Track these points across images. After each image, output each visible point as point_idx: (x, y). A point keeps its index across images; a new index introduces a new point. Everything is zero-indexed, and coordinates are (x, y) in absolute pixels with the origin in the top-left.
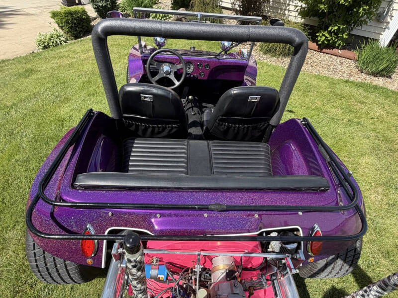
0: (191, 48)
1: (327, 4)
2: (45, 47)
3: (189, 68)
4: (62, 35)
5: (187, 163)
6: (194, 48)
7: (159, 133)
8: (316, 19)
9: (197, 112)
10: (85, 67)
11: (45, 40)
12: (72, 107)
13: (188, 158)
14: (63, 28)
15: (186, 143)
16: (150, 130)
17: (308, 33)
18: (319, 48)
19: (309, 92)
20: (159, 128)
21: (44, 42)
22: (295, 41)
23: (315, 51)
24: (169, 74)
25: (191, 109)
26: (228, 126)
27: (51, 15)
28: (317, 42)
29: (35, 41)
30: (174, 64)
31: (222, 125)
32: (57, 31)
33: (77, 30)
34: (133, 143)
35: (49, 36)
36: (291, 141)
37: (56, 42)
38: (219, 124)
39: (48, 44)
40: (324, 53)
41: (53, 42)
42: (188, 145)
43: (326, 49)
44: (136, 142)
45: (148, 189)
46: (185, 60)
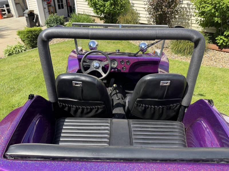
0: (116, 51)
1: (219, 17)
2: (10, 55)
3: (114, 64)
4: (23, 46)
5: (109, 139)
6: (119, 50)
7: (88, 113)
8: (213, 28)
9: (120, 98)
10: (36, 66)
11: (11, 49)
12: (22, 96)
13: (110, 134)
14: (25, 41)
15: (109, 122)
16: (80, 111)
17: (209, 38)
18: (219, 48)
19: (216, 81)
20: (87, 109)
21: (10, 51)
22: (193, 38)
23: (217, 50)
24: (98, 68)
25: (116, 95)
26: (145, 107)
27: (17, 33)
28: (217, 44)
29: (4, 51)
30: (102, 61)
31: (140, 106)
32: (20, 43)
33: (34, 42)
34: (64, 122)
35: (14, 47)
36: (202, 119)
37: (19, 51)
38: (137, 105)
39: (12, 52)
40: (224, 52)
41: (16, 51)
42: (111, 123)
43: (225, 49)
44: (66, 121)
45: (70, 159)
46: (110, 58)
